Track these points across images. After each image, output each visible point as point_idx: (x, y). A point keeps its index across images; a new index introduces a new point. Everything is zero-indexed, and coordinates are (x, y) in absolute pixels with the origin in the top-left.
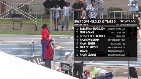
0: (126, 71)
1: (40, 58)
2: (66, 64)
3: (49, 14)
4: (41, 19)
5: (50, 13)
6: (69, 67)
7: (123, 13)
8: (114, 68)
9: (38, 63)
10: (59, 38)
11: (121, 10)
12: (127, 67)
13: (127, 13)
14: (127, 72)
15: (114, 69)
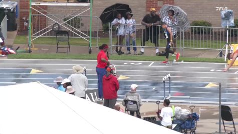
0: (216, 111)
1: (95, 93)
2: (132, 101)
3: (108, 30)
4: (96, 37)
5: (110, 29)
6: (135, 105)
7: (212, 29)
8: (199, 106)
9: (92, 100)
10: (123, 64)
11: (210, 25)
12: (218, 105)
13: (219, 29)
14: (217, 113)
15: (200, 108)
